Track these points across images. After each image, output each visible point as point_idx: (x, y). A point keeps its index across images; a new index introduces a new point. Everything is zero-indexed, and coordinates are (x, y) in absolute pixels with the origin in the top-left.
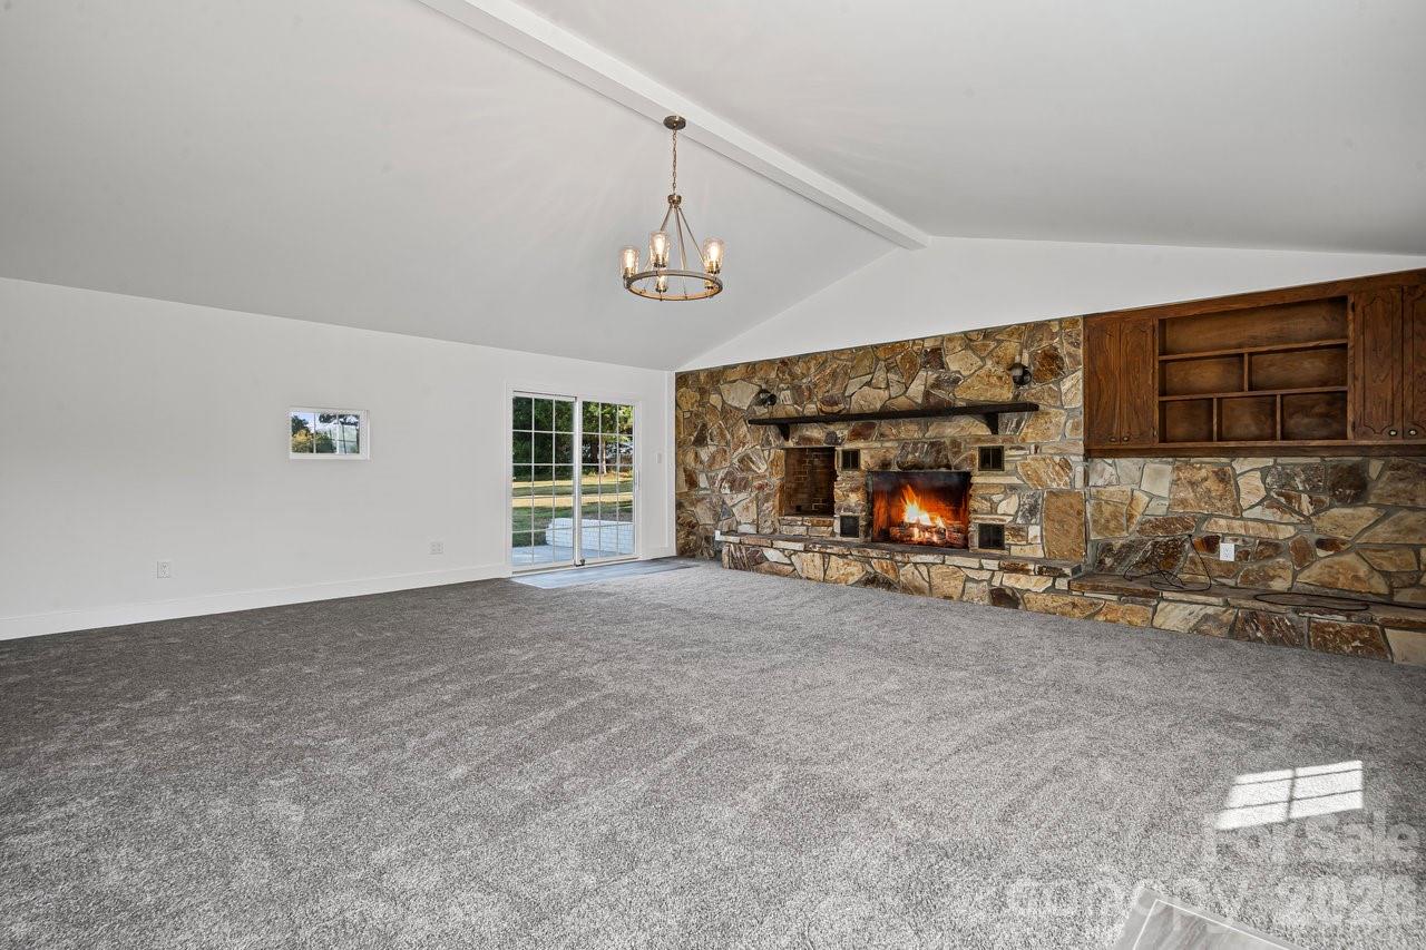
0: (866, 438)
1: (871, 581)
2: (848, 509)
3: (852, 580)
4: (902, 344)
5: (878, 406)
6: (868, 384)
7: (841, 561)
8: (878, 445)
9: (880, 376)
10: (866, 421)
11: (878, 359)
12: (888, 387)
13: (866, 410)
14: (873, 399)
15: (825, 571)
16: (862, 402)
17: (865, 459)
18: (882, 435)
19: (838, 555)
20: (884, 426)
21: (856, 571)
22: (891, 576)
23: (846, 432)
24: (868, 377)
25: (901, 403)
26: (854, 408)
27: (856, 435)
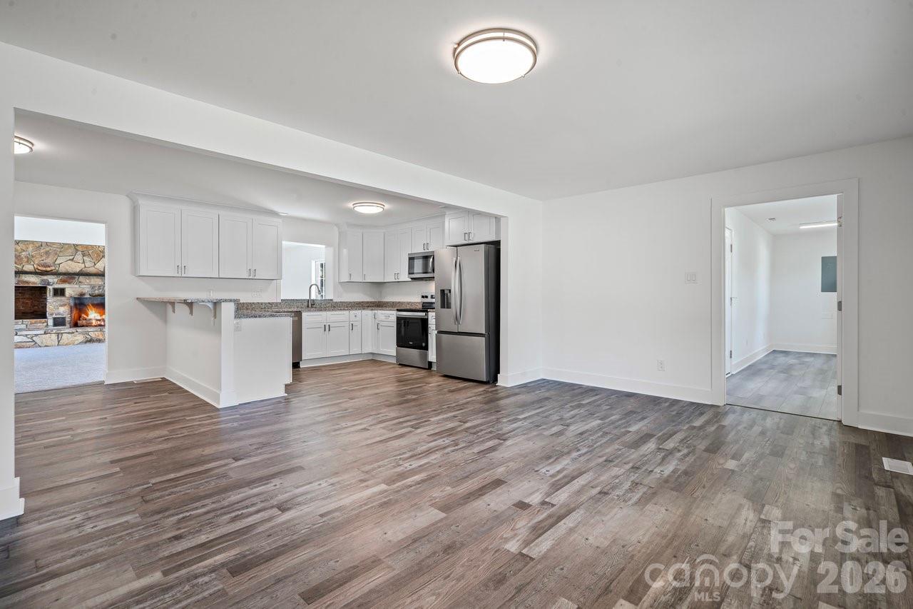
0: (69, 283)
1: (91, 341)
2: (59, 314)
3: (76, 343)
4: (92, 246)
5: (78, 271)
6: (72, 260)
7: (70, 335)
8: (77, 286)
9: (79, 257)
10: (70, 276)
11: (77, 250)
12: (84, 262)
13: (71, 272)
14: (76, 267)
15: (59, 342)
16: (67, 268)
17: (68, 293)
18: (80, 282)
19: (69, 333)
20: (82, 278)
21: (80, 338)
22: (101, 337)
23: (56, 280)
24: (71, 257)
25: (92, 270)
26: (62, 269)
27: (64, 281)
